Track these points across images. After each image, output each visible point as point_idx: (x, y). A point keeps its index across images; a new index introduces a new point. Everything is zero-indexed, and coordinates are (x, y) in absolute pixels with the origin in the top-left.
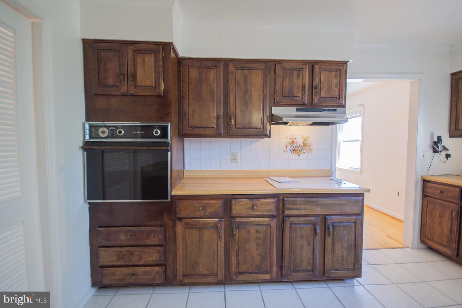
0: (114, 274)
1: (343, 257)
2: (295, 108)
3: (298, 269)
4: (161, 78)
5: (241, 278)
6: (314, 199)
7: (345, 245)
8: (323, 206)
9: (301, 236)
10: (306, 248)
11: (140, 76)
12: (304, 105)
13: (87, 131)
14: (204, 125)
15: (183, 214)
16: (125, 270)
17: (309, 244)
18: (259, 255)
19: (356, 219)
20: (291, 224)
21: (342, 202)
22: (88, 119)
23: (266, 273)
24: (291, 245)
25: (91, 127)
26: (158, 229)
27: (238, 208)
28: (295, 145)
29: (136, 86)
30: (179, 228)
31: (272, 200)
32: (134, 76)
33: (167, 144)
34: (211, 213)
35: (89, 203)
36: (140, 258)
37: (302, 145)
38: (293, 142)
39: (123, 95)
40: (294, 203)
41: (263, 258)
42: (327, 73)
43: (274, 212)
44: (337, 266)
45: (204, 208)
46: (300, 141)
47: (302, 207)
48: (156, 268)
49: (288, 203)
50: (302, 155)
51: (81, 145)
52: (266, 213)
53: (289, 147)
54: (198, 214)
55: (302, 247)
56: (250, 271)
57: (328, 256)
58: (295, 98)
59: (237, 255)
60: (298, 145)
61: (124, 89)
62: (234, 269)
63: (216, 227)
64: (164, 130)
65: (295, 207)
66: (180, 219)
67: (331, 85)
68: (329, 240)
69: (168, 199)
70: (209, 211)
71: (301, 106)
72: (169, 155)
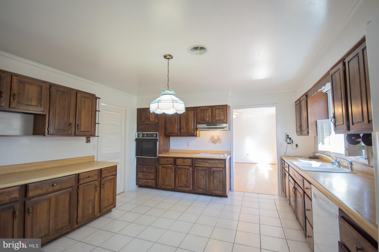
0: (142, 181)
1: (217, 185)
2: (206, 125)
3: (200, 188)
4: (156, 118)
5: (180, 188)
6: (206, 161)
7: (218, 180)
8: (209, 163)
9: (201, 175)
10: (202, 179)
11: (150, 118)
12: (209, 123)
13: (137, 135)
14: (173, 132)
15: (161, 163)
16: (145, 180)
17: (204, 178)
18: (185, 180)
19: (222, 170)
20: (197, 169)
21: (216, 162)
22: (137, 132)
23: (188, 188)
24: (197, 178)
25: (138, 134)
26: (154, 167)
27: (179, 162)
29: (149, 121)
30: (160, 168)
31: (190, 160)
32: (149, 118)
33: (157, 139)
34: (170, 163)
35: (137, 157)
36: (149, 177)
37: (217, 139)
38: (213, 138)
39: (146, 124)
40: (198, 161)
41: (187, 182)
42: (218, 110)
43: (191, 165)
44: (215, 189)
45: (168, 161)
47: (201, 163)
48: (153, 181)
49: (196, 161)
50: (217, 144)
51: (135, 139)
52: (188, 165)
53: (211, 141)
54: (166, 163)
55: (201, 179)
56: (183, 186)
57: (211, 184)
58: (206, 121)
59: (178, 180)
60: (215, 139)
61: (146, 122)
62: (177, 185)
63: (171, 168)
64: (156, 134)
65: (199, 163)
66: (161, 165)
67: (220, 115)
68: (212, 178)
69: (156, 157)
70: (169, 162)
71: (208, 124)
72: (158, 143)
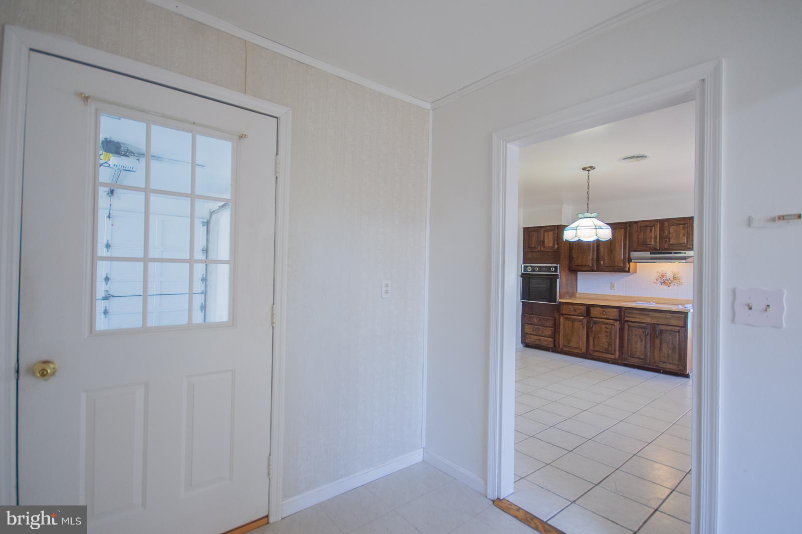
0: (530, 338)
1: (668, 354)
2: (649, 253)
3: (634, 356)
4: (556, 242)
6: (646, 313)
7: (671, 346)
8: (653, 317)
9: (636, 335)
10: (639, 343)
11: (546, 242)
12: (656, 250)
13: (523, 268)
14: (584, 264)
15: (564, 312)
16: (536, 337)
17: (641, 341)
18: (607, 342)
19: (679, 330)
20: (629, 326)
21: (667, 317)
22: (523, 263)
23: (612, 354)
24: (628, 339)
25: (524, 266)
26: (552, 318)
27: (594, 312)
28: (665, 278)
29: (544, 247)
30: (562, 319)
31: (615, 310)
32: (544, 242)
33: (557, 275)
34: (579, 313)
35: (522, 302)
36: (543, 332)
37: (672, 278)
38: (663, 276)
39: (538, 251)
40: (630, 313)
41: (610, 344)
42: (675, 226)
43: (617, 318)
44: (665, 360)
45: (575, 310)
46: (670, 275)
47: (637, 316)
48: (550, 339)
49: (627, 313)
50: (672, 287)
51: (520, 275)
52: (611, 318)
53: (659, 280)
54: (571, 313)
55: (636, 342)
56: (601, 351)
57: (657, 351)
58: (649, 246)
59: (594, 340)
60: (668, 278)
61: (539, 249)
62: (591, 347)
63: (581, 321)
64: (556, 268)
65: (631, 316)
66: (563, 315)
67: (679, 235)
68: (657, 342)
69: (556, 302)
70: (578, 312)
71: (654, 251)
72: (558, 281)
